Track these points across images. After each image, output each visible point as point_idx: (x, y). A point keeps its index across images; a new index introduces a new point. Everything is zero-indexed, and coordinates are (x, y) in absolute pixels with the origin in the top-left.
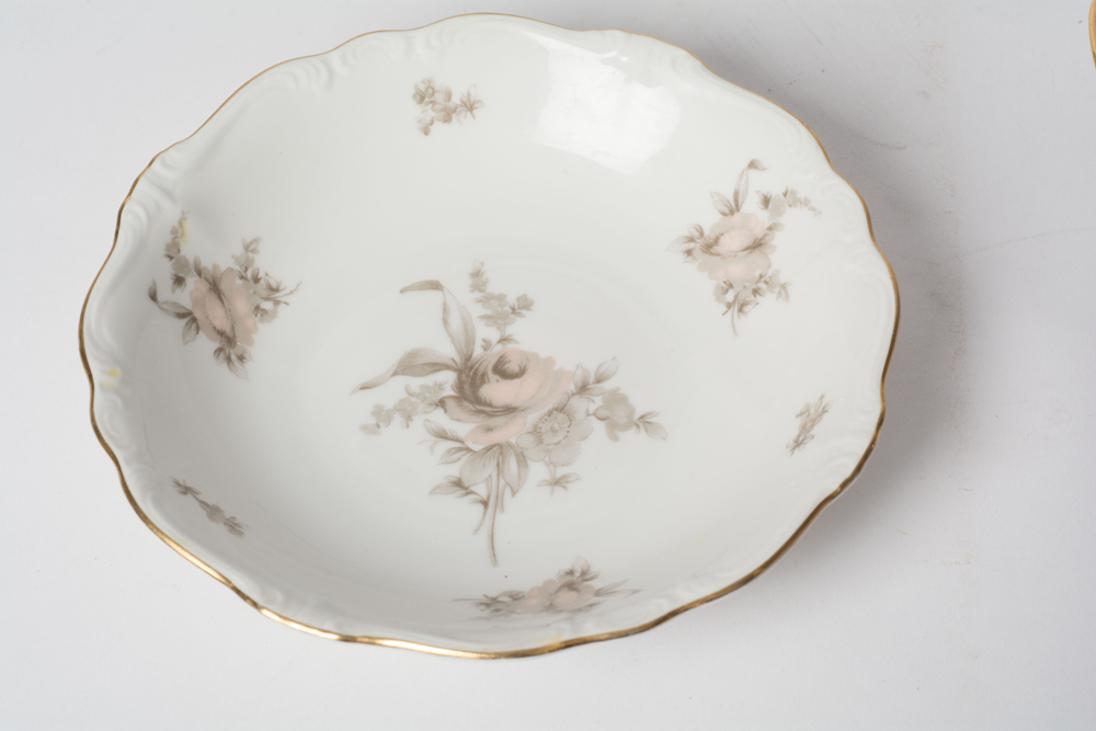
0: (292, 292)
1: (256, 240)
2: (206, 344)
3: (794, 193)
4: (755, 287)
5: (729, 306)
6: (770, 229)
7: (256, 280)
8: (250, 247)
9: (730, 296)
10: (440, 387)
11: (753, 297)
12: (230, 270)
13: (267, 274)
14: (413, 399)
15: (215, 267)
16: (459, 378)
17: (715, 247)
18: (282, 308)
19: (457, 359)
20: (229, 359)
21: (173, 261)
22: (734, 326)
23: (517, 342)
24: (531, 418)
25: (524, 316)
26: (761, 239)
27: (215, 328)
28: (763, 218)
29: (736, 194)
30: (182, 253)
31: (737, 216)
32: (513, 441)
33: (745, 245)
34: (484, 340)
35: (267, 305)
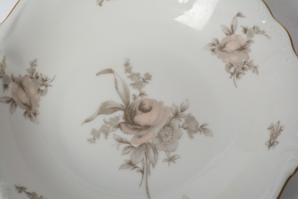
0: (52, 80)
1: (35, 61)
2: (20, 111)
3: (258, 28)
4: (243, 66)
5: (232, 74)
6: (248, 42)
7: (37, 77)
8: (33, 64)
9: (232, 70)
10: (117, 118)
11: (242, 71)
12: (26, 76)
13: (41, 74)
14: (108, 125)
15: (20, 76)
16: (125, 114)
17: (224, 48)
18: (49, 88)
19: (123, 104)
20: (30, 116)
21: (3, 78)
22: (235, 83)
23: (147, 95)
24: (157, 130)
25: (149, 83)
26: (244, 46)
27: (23, 103)
28: (244, 37)
29: (232, 27)
30: (6, 74)
31: (233, 36)
32: (150, 141)
33: (237, 48)
34: (133, 95)
35: (43, 88)
